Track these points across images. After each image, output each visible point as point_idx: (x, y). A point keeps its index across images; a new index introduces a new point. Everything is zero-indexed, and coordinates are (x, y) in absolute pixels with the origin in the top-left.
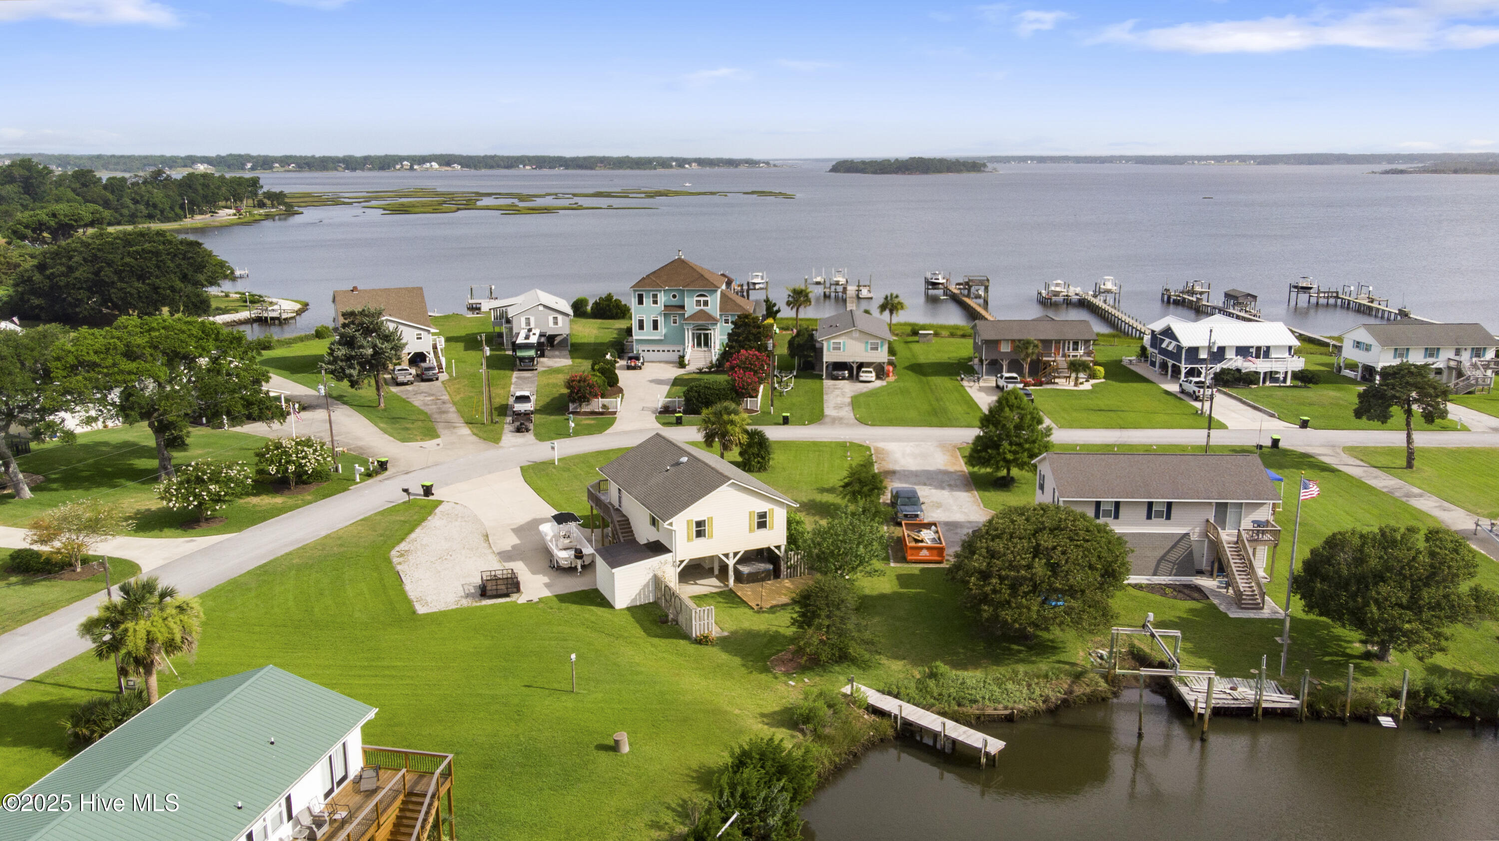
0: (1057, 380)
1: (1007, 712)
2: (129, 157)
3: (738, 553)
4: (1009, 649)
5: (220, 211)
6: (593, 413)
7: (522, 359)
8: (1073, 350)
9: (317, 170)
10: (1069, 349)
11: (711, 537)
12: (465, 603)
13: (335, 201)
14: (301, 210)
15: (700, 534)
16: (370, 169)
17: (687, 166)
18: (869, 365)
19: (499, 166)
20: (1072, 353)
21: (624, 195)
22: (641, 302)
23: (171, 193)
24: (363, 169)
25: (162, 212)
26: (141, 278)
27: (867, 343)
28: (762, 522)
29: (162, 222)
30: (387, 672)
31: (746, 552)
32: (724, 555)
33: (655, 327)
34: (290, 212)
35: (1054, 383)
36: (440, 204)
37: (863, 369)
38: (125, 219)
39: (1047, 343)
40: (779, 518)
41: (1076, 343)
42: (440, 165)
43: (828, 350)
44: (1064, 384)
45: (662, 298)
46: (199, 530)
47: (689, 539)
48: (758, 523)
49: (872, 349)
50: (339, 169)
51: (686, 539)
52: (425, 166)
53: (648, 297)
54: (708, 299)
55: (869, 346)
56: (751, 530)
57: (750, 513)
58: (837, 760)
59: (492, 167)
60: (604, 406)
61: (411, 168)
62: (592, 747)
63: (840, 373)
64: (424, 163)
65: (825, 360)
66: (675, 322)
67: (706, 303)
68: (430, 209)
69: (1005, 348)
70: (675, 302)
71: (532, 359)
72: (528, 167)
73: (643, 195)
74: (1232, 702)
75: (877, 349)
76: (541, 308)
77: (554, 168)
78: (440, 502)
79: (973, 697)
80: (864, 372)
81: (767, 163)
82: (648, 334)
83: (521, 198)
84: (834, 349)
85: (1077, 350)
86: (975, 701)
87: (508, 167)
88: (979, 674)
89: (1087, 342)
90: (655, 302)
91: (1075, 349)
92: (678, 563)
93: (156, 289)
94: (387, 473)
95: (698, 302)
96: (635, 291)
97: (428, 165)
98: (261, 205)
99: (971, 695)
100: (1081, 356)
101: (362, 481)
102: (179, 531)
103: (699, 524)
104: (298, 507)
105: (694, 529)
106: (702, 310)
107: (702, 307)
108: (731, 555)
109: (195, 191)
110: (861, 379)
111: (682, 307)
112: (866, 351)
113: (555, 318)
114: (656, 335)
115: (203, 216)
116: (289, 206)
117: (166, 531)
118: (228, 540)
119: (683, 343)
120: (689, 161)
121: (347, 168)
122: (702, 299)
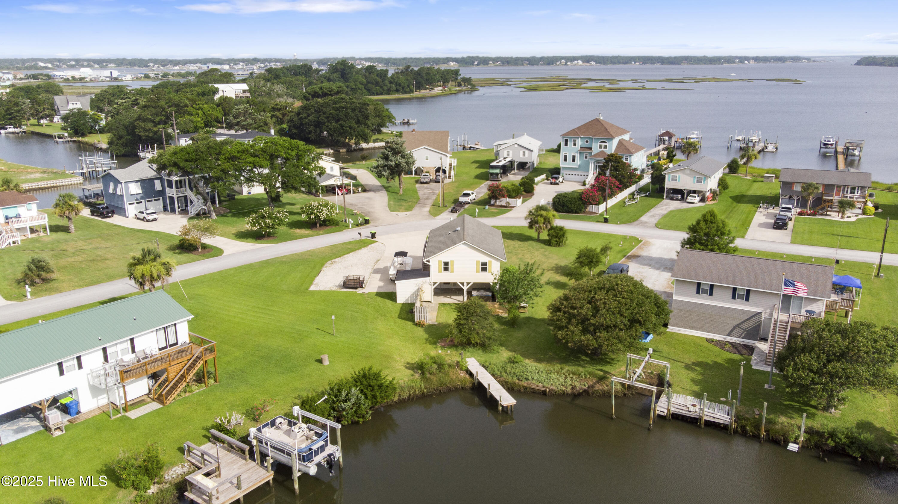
0: (828, 213)
1: (544, 389)
2: (418, 59)
3: (470, 283)
4: (580, 358)
5: (435, 88)
6: (501, 206)
7: (492, 174)
8: (851, 193)
9: (512, 65)
10: (847, 193)
11: (452, 272)
12: (334, 289)
13: (503, 83)
14: (479, 88)
15: (446, 269)
16: (542, 65)
17: (746, 62)
18: (694, 192)
19: (619, 63)
20: (849, 195)
21: (681, 81)
22: (566, 144)
23: (409, 78)
24: (537, 65)
25: (403, 88)
26: (337, 121)
27: (695, 177)
28: (484, 267)
29: (403, 94)
30: (268, 312)
31: (474, 284)
32: (461, 283)
33: (574, 160)
34: (473, 89)
35: (826, 215)
36: (559, 86)
37: (691, 195)
38: (385, 92)
39: (829, 188)
40: (495, 268)
41: (853, 189)
42: (583, 62)
43: (669, 180)
44: (834, 216)
45: (579, 142)
46: (262, 241)
47: (440, 271)
48: (482, 268)
49: (698, 182)
50: (525, 64)
51: (438, 271)
52: (574, 63)
53: (570, 141)
54: (607, 144)
55: (696, 180)
56: (477, 272)
57: (477, 261)
58: (425, 391)
59: (615, 63)
60: (508, 203)
61: (566, 64)
62: (314, 360)
63: (675, 196)
64: (574, 61)
65: (666, 187)
66: (586, 158)
67: (605, 147)
68: (550, 89)
69: (798, 188)
70: (587, 145)
71: (497, 174)
72: (637, 64)
73: (693, 81)
74: (687, 413)
75: (701, 182)
76: (516, 146)
77: (654, 63)
78: (376, 242)
79: (527, 377)
80: (690, 196)
81: (809, 59)
82: (569, 164)
83: (611, 82)
84: (672, 180)
85: (854, 193)
86: (527, 379)
87: (625, 63)
88: (541, 366)
89: (863, 188)
90: (575, 145)
91: (852, 192)
92: (432, 284)
93: (342, 126)
94: (368, 225)
95: (601, 146)
96: (563, 137)
97: (576, 62)
98: (459, 85)
99: (526, 375)
100: (857, 198)
101: (353, 227)
102: (254, 240)
103: (446, 264)
104: (312, 236)
105: (443, 266)
106: (603, 151)
107: (603, 149)
108: (465, 284)
109: (422, 77)
110: (687, 200)
111: (591, 149)
112: (694, 183)
113: (524, 152)
114: (574, 165)
115: (425, 91)
116: (473, 86)
117: (249, 240)
118: (268, 246)
119: (588, 171)
120: (747, 59)
121: (529, 64)
122: (603, 144)
